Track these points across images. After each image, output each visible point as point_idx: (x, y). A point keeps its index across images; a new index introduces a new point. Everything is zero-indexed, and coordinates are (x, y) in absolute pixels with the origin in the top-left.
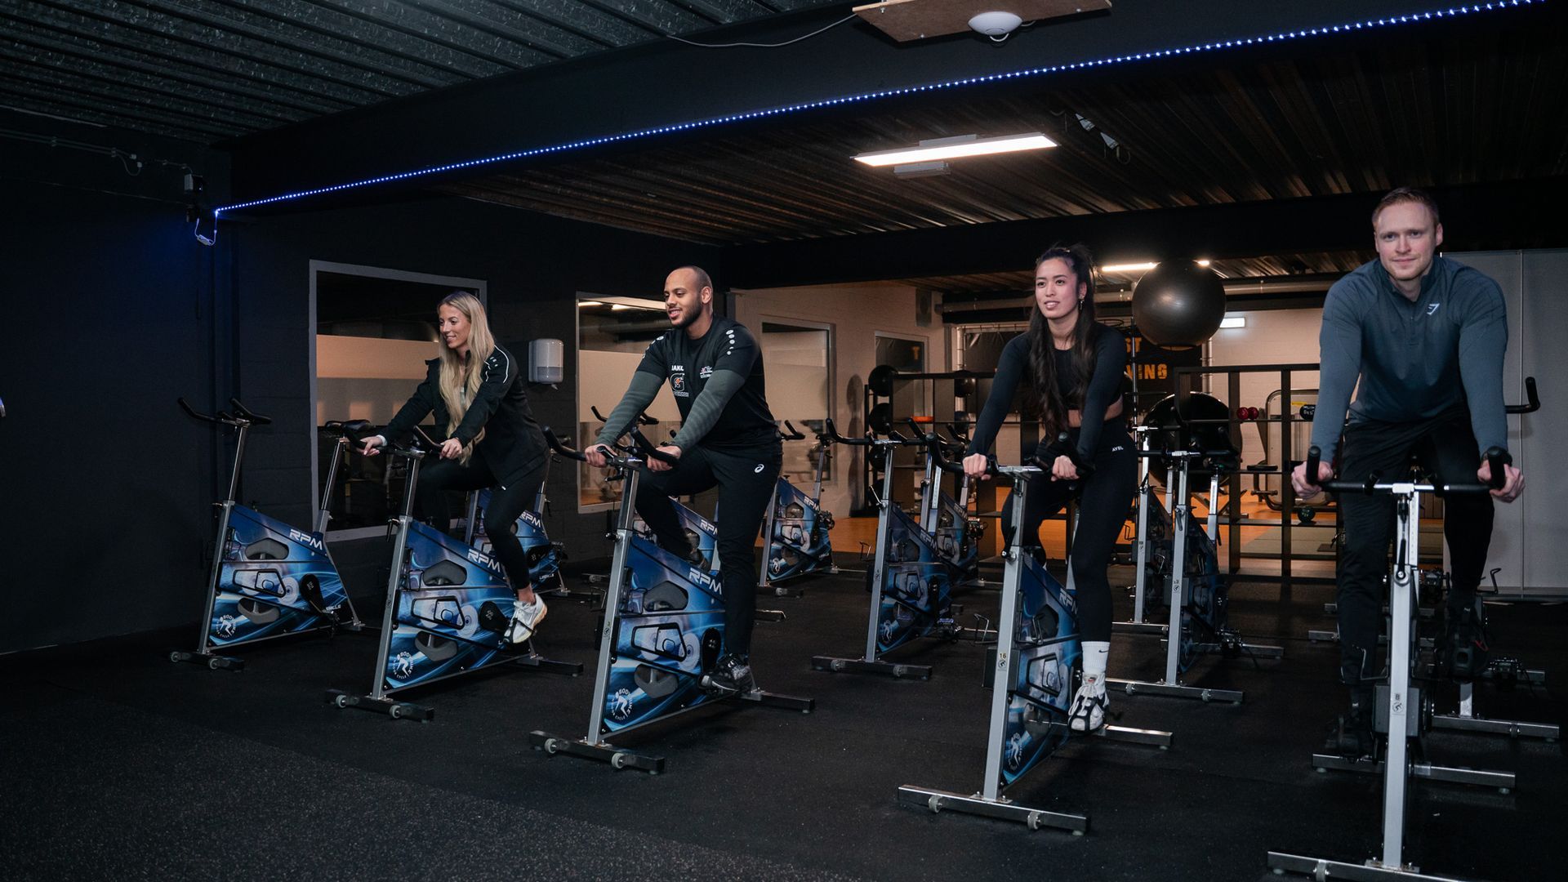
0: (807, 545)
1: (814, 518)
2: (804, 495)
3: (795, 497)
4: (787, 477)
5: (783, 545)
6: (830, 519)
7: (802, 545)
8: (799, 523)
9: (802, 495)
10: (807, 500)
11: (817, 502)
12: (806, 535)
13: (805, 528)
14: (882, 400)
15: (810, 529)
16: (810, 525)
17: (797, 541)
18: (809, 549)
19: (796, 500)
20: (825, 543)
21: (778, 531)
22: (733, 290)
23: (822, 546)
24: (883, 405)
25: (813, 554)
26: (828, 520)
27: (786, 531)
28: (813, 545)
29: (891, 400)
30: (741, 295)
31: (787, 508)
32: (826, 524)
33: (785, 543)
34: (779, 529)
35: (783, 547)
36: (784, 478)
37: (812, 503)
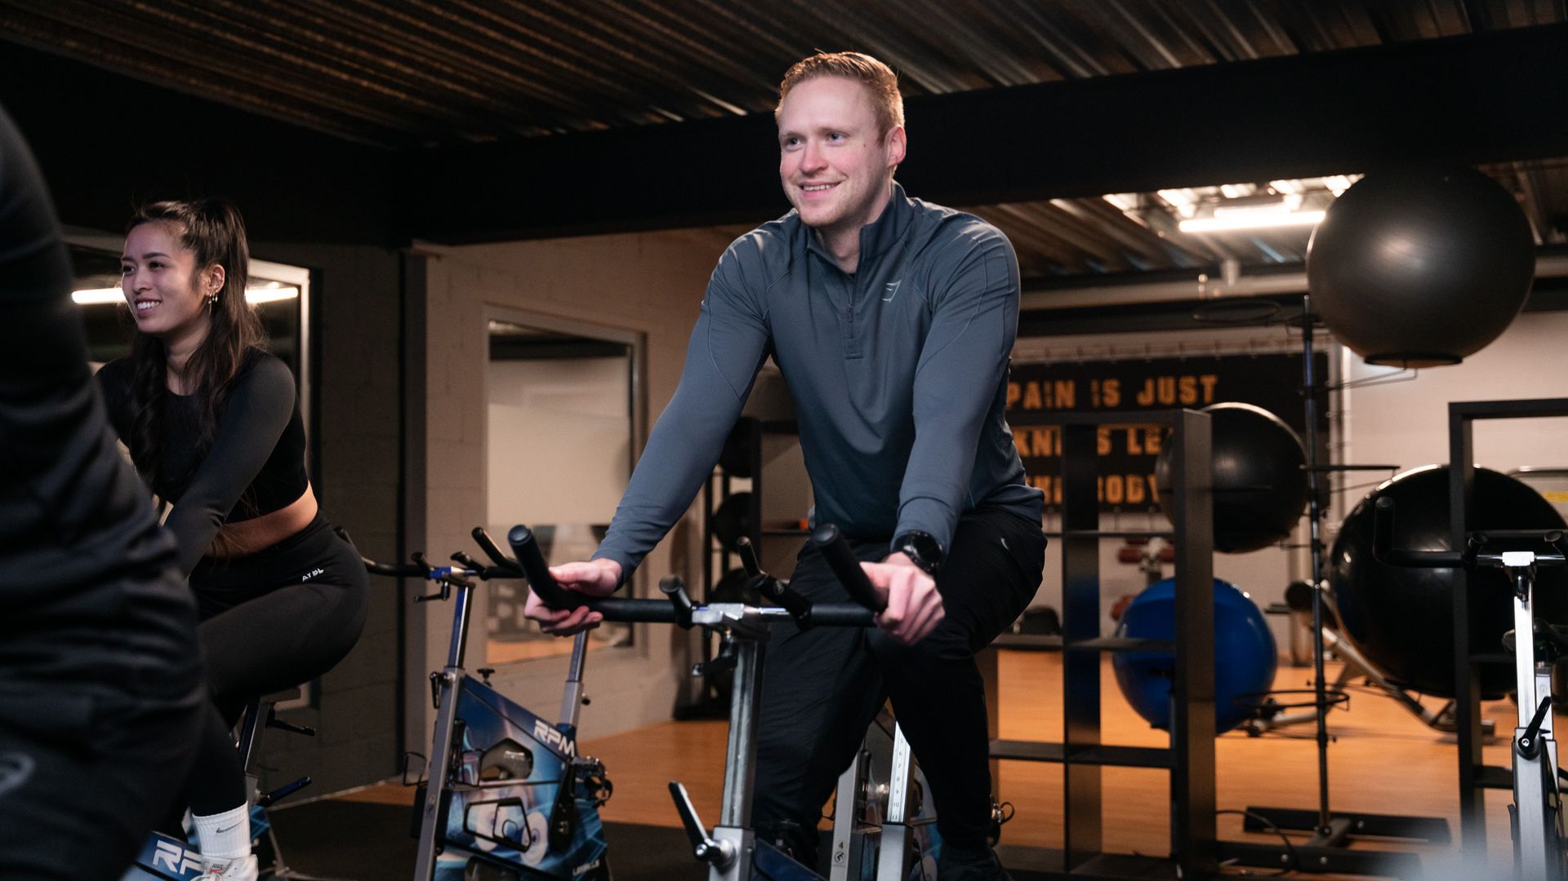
0: (541, 847)
1: (560, 773)
2: (531, 719)
3: (508, 725)
4: (486, 673)
5: (471, 854)
6: (602, 777)
7: (525, 849)
8: (517, 792)
9: (526, 719)
10: (541, 730)
11: (569, 732)
12: (538, 821)
13: (535, 803)
14: (741, 485)
15: (548, 805)
16: (548, 794)
17: (513, 841)
18: (546, 856)
19: (511, 733)
20: (590, 836)
21: (455, 822)
22: (419, 246)
23: (580, 844)
24: (742, 496)
25: (555, 868)
26: (597, 780)
27: (481, 819)
28: (557, 844)
29: (757, 485)
30: (438, 257)
31: (483, 755)
32: (591, 787)
33: (478, 851)
34: (461, 813)
35: (472, 861)
36: (480, 678)
37: (555, 737)
